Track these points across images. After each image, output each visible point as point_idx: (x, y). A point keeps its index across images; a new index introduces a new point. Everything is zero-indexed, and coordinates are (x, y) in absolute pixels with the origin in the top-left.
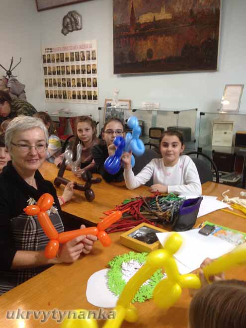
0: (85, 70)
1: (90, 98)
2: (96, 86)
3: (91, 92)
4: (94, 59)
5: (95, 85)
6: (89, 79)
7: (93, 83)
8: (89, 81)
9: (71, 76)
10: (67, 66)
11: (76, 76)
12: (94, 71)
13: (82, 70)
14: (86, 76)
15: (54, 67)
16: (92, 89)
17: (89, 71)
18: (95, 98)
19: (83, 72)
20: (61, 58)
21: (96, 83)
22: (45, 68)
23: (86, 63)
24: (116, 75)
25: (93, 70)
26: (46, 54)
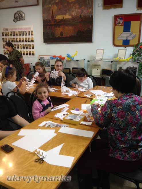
0: (27, 40)
1: (30, 54)
3: (31, 51)
4: (32, 35)
5: (33, 48)
6: (30, 45)
7: (32, 47)
12: (32, 41)
13: (25, 40)
14: (28, 43)
16: (31, 50)
17: (29, 41)
18: (33, 54)
19: (26, 41)
20: (13, 34)
22: (3, 39)
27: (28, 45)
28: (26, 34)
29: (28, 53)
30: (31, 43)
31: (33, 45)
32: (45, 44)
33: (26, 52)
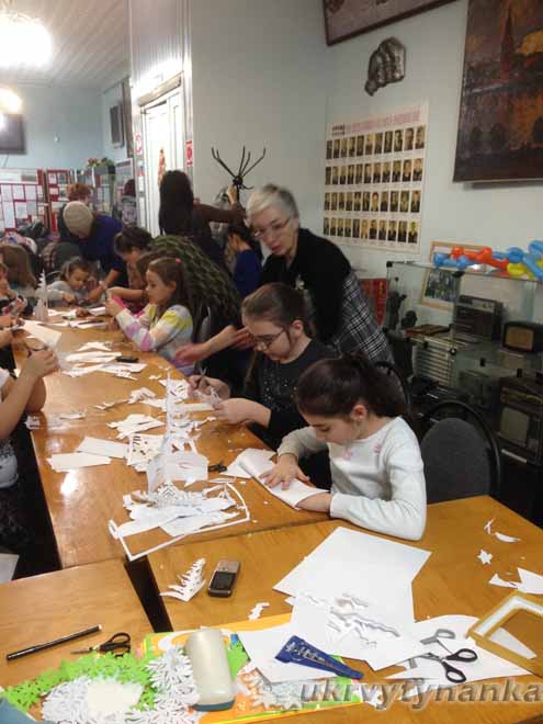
0: (399, 173)
1: (402, 238)
2: (418, 211)
3: (405, 223)
4: (420, 146)
5: (416, 209)
6: (405, 195)
7: (413, 203)
8: (405, 199)
9: (372, 188)
10: (367, 165)
11: (380, 188)
12: (418, 175)
13: (394, 174)
14: (401, 186)
15: (343, 168)
16: (409, 217)
17: (407, 175)
18: (413, 238)
19: (396, 177)
20: (360, 147)
21: (418, 203)
22: (328, 169)
23: (403, 156)
25: (415, 172)
26: (333, 139)
28: (400, 141)
29: (395, 233)
30: (411, 186)
31: (417, 192)
32: (466, 188)
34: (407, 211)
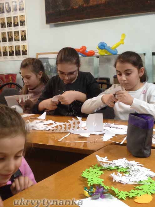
0: (11, 23)
1: (18, 53)
2: (25, 40)
3: (19, 47)
5: (24, 38)
7: (22, 36)
8: (17, 35)
12: (22, 23)
13: (8, 23)
14: (13, 29)
17: (16, 23)
18: (25, 53)
19: (9, 25)
21: (25, 36)
23: (12, 14)
24: (48, 25)
25: (20, 22)
27: (13, 33)
29: (13, 52)
30: (20, 29)
31: (23, 31)
32: (51, 27)
33: (8, 50)
34: (19, 40)
